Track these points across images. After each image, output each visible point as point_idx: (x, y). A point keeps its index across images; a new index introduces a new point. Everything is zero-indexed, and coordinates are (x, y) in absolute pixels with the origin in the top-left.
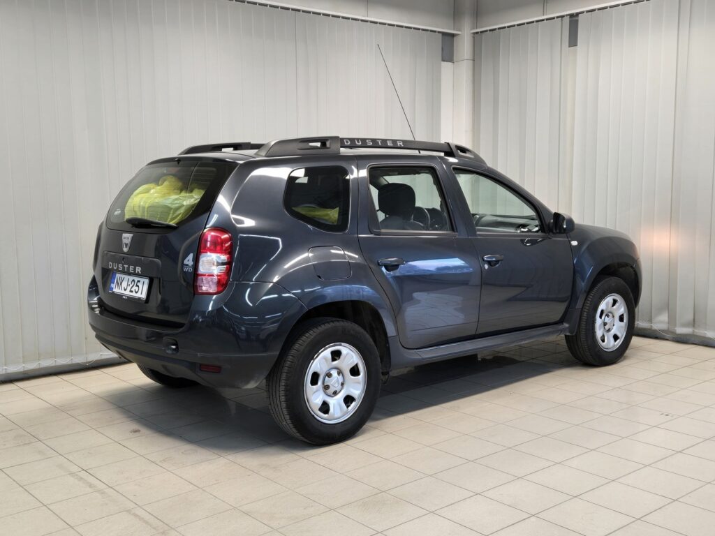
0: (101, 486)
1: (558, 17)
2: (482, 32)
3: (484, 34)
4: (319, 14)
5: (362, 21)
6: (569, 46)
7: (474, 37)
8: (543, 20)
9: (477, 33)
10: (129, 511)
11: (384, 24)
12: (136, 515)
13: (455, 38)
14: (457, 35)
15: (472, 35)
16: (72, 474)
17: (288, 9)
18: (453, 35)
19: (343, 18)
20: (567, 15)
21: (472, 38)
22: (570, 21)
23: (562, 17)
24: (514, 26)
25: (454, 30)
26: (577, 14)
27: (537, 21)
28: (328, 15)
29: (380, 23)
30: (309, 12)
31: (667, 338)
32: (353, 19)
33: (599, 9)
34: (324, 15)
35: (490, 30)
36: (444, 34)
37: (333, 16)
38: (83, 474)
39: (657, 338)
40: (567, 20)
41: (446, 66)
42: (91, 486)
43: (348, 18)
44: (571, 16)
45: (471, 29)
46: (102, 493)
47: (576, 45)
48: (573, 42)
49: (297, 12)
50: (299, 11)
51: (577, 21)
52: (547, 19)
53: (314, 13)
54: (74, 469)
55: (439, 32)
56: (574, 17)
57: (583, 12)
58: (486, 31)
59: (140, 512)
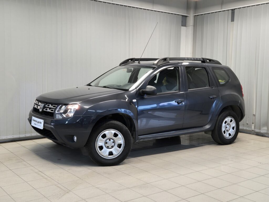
0: (46, 177)
1: (227, 10)
2: (197, 15)
3: (198, 16)
4: (134, 7)
5: (151, 10)
6: (231, 22)
7: (194, 17)
8: (221, 11)
9: (196, 16)
10: (56, 185)
11: (159, 12)
12: (58, 187)
13: (187, 18)
14: (188, 16)
15: (194, 16)
16: (36, 172)
17: (123, 5)
18: (186, 16)
19: (144, 9)
20: (230, 10)
21: (194, 18)
22: (232, 12)
23: (229, 10)
24: (210, 13)
25: (187, 14)
26: (234, 9)
27: (219, 12)
28: (138, 8)
29: (158, 11)
30: (131, 7)
31: (267, 136)
32: (147, 10)
33: (243, 8)
34: (136, 8)
35: (201, 15)
36: (183, 16)
37: (140, 8)
38: (40, 173)
39: (263, 136)
40: (230, 11)
41: (183, 28)
42: (42, 176)
43: (145, 9)
44: (232, 10)
45: (194, 14)
46: (46, 179)
47: (234, 21)
48: (233, 20)
49: (126, 7)
50: (127, 6)
51: (234, 12)
52: (223, 11)
53: (132, 7)
54: (37, 171)
55: (181, 15)
56: (233, 10)
57: (236, 9)
58: (199, 15)
59: (59, 185)
